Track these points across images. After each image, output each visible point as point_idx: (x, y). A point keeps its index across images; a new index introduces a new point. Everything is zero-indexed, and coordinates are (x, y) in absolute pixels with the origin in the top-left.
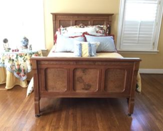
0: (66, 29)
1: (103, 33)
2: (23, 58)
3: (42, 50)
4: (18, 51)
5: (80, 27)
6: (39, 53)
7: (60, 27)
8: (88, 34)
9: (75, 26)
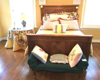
0: (49, 15)
1: (73, 18)
2: (23, 33)
3: (34, 28)
4: (20, 29)
5: (58, 14)
6: (33, 30)
7: (45, 14)
8: (62, 19)
9: (55, 14)
